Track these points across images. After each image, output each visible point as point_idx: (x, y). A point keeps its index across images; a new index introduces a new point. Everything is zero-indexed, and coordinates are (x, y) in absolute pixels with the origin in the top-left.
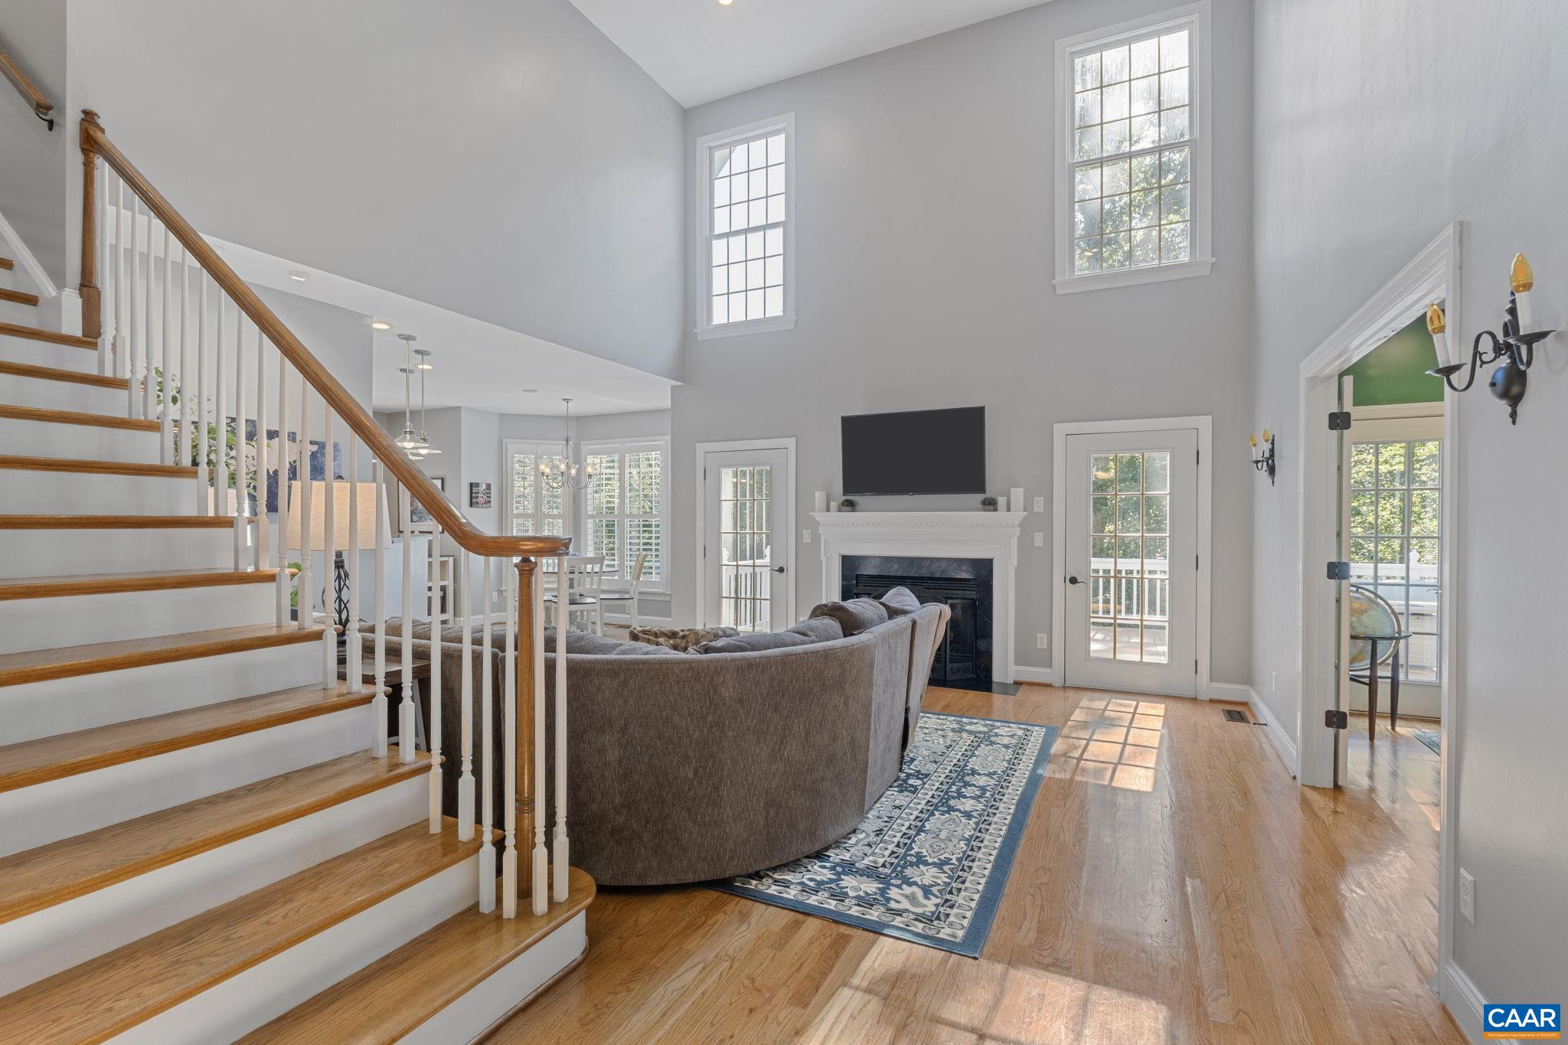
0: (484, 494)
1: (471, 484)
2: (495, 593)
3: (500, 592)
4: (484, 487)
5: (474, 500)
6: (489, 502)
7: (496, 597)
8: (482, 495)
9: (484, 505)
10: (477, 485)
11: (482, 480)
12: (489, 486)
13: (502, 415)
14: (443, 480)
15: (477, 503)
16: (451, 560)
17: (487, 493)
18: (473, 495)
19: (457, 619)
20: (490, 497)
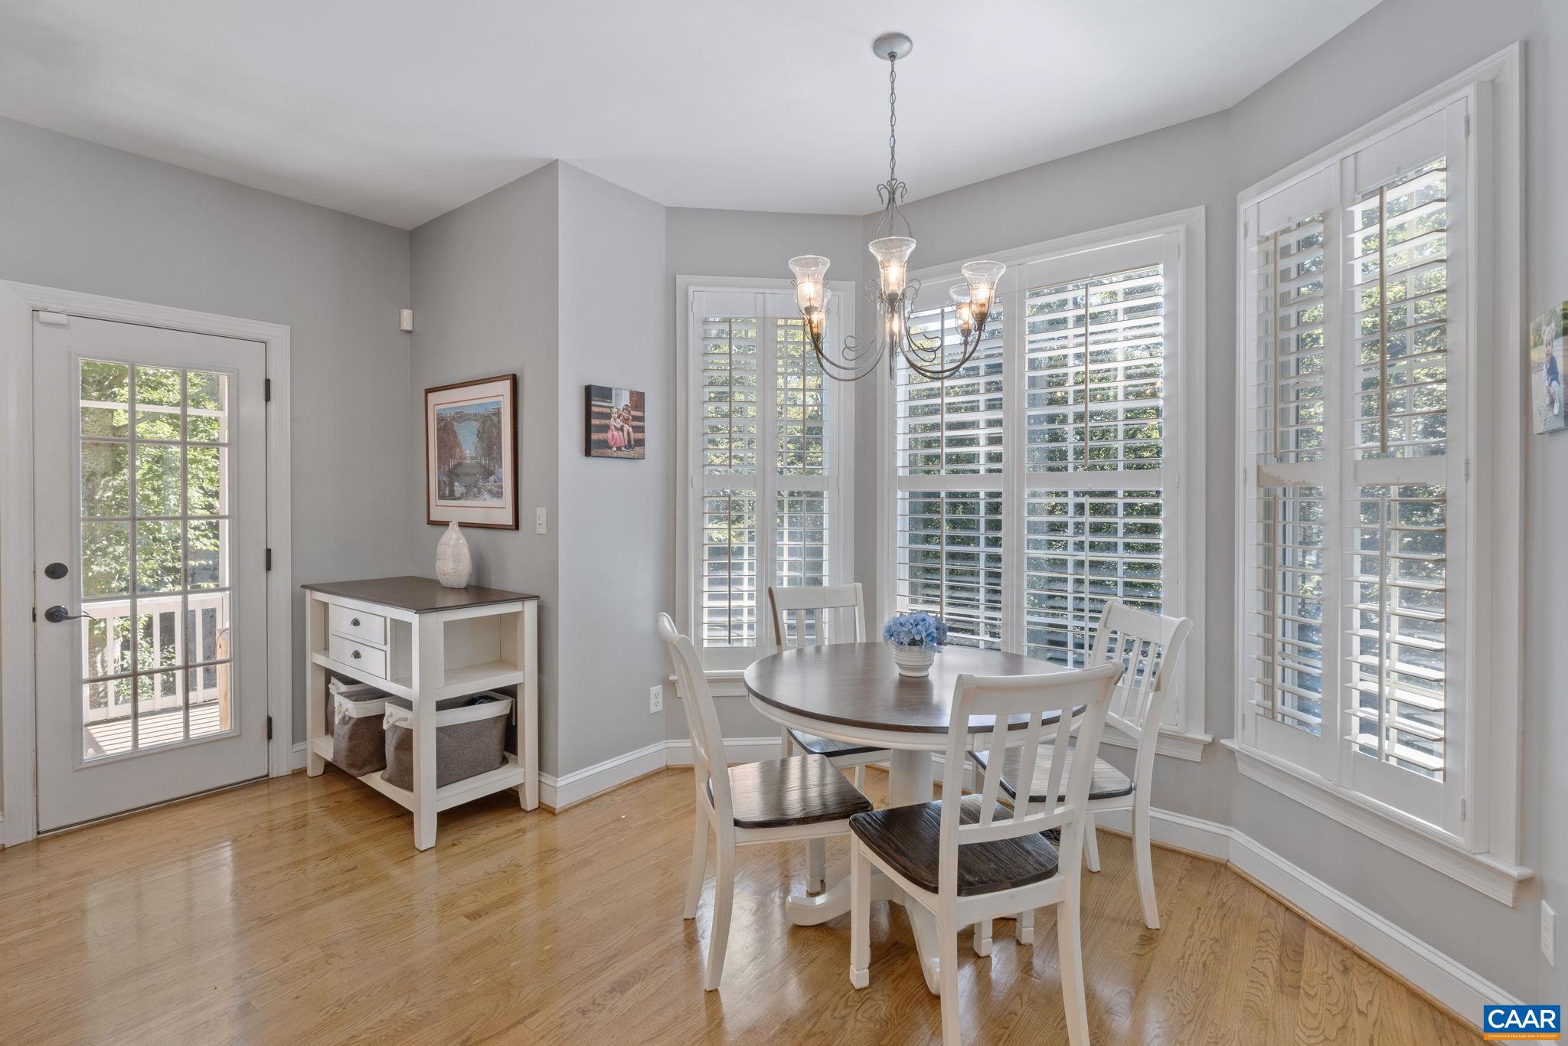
0: (626, 420)
1: (589, 391)
2: (657, 690)
3: (670, 686)
4: (625, 400)
5: (595, 436)
6: (640, 443)
7: (660, 699)
8: (619, 423)
9: (625, 453)
10: (606, 393)
11: (622, 381)
12: (638, 400)
13: (674, 213)
14: (515, 381)
15: (605, 444)
16: (530, 609)
17: (635, 418)
18: (594, 422)
19: (547, 779)
20: (640, 429)
